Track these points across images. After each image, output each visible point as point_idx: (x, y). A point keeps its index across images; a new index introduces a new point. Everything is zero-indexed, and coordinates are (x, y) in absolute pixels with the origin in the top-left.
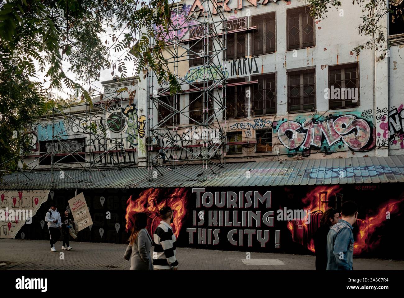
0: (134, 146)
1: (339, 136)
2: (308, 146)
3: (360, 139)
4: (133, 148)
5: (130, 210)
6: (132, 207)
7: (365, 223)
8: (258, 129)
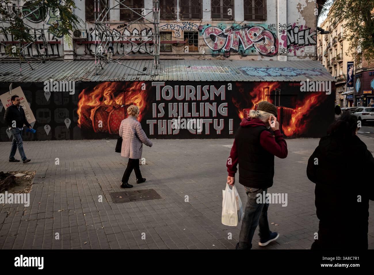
0: (57, 38)
1: (252, 42)
2: (228, 49)
3: (267, 47)
4: (57, 40)
5: (82, 105)
6: (85, 101)
7: (296, 112)
8: (186, 31)
